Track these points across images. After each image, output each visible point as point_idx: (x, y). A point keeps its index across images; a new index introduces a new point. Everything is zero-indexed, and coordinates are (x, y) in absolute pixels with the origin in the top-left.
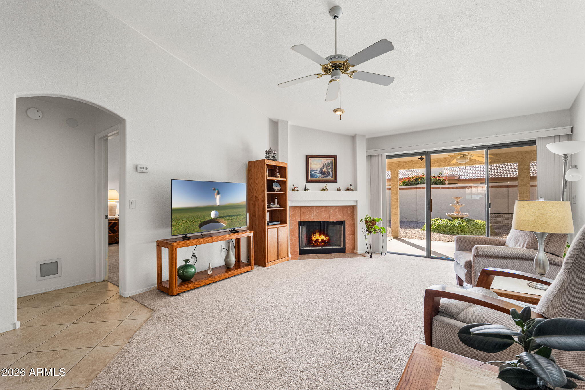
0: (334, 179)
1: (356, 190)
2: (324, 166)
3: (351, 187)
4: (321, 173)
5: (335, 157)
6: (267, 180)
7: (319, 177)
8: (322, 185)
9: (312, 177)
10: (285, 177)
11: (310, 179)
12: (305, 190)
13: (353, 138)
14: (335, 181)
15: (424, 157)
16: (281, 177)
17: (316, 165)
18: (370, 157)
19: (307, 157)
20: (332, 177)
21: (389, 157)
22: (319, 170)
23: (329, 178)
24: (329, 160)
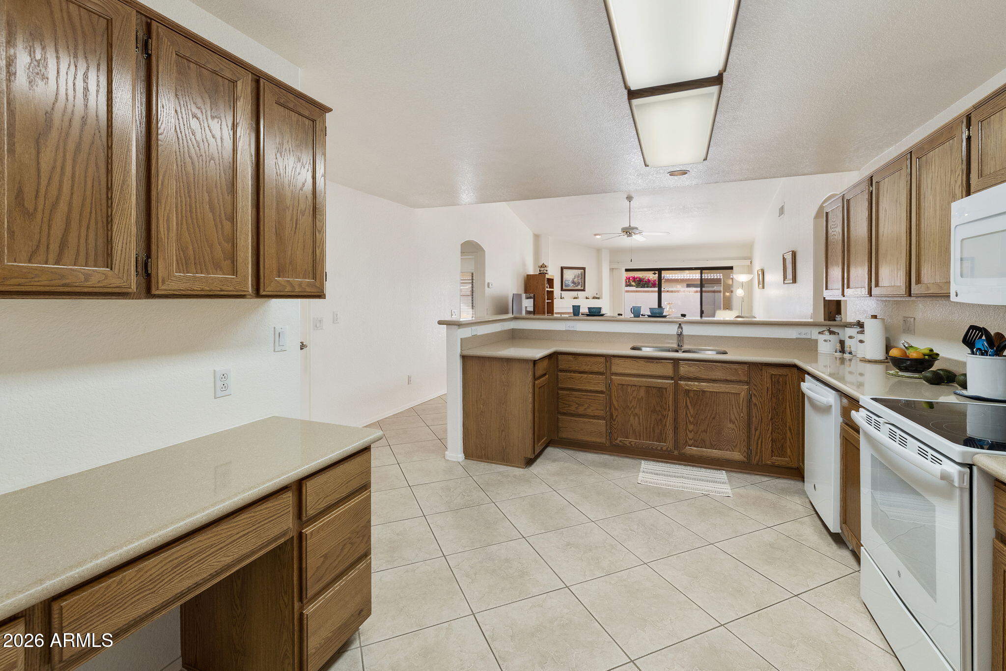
0: (583, 288)
1: (602, 298)
2: (575, 277)
3: (597, 296)
4: (573, 283)
5: (584, 269)
6: (547, 291)
7: (571, 286)
8: (575, 294)
9: (566, 286)
10: (553, 288)
11: (564, 288)
12: (561, 298)
13: (599, 251)
14: (584, 290)
15: (657, 272)
16: (550, 288)
17: (569, 275)
18: (612, 270)
19: (562, 269)
20: (582, 287)
21: (627, 270)
22: (571, 280)
23: (579, 287)
24: (580, 271)
